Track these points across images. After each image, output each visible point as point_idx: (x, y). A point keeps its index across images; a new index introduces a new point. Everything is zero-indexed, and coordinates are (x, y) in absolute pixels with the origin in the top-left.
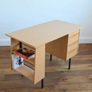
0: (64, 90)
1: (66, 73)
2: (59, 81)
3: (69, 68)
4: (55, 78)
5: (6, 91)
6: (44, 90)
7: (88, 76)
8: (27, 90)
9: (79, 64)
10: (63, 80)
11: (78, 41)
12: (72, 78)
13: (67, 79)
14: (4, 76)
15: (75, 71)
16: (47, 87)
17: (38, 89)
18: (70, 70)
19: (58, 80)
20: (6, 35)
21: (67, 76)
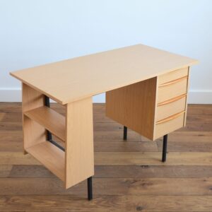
0: (139, 209)
1: (152, 170)
2: (133, 186)
3: (164, 160)
4: (125, 180)
5: (8, 199)
6: (93, 204)
7: (205, 181)
8: (54, 202)
9: (190, 151)
10: (143, 184)
11: (185, 95)
12: (165, 182)
13: (152, 184)
14: (10, 169)
15: (177, 166)
16: (100, 199)
17: (80, 202)
18: (165, 164)
19: (130, 184)
20: (11, 74)
21: (154, 177)
